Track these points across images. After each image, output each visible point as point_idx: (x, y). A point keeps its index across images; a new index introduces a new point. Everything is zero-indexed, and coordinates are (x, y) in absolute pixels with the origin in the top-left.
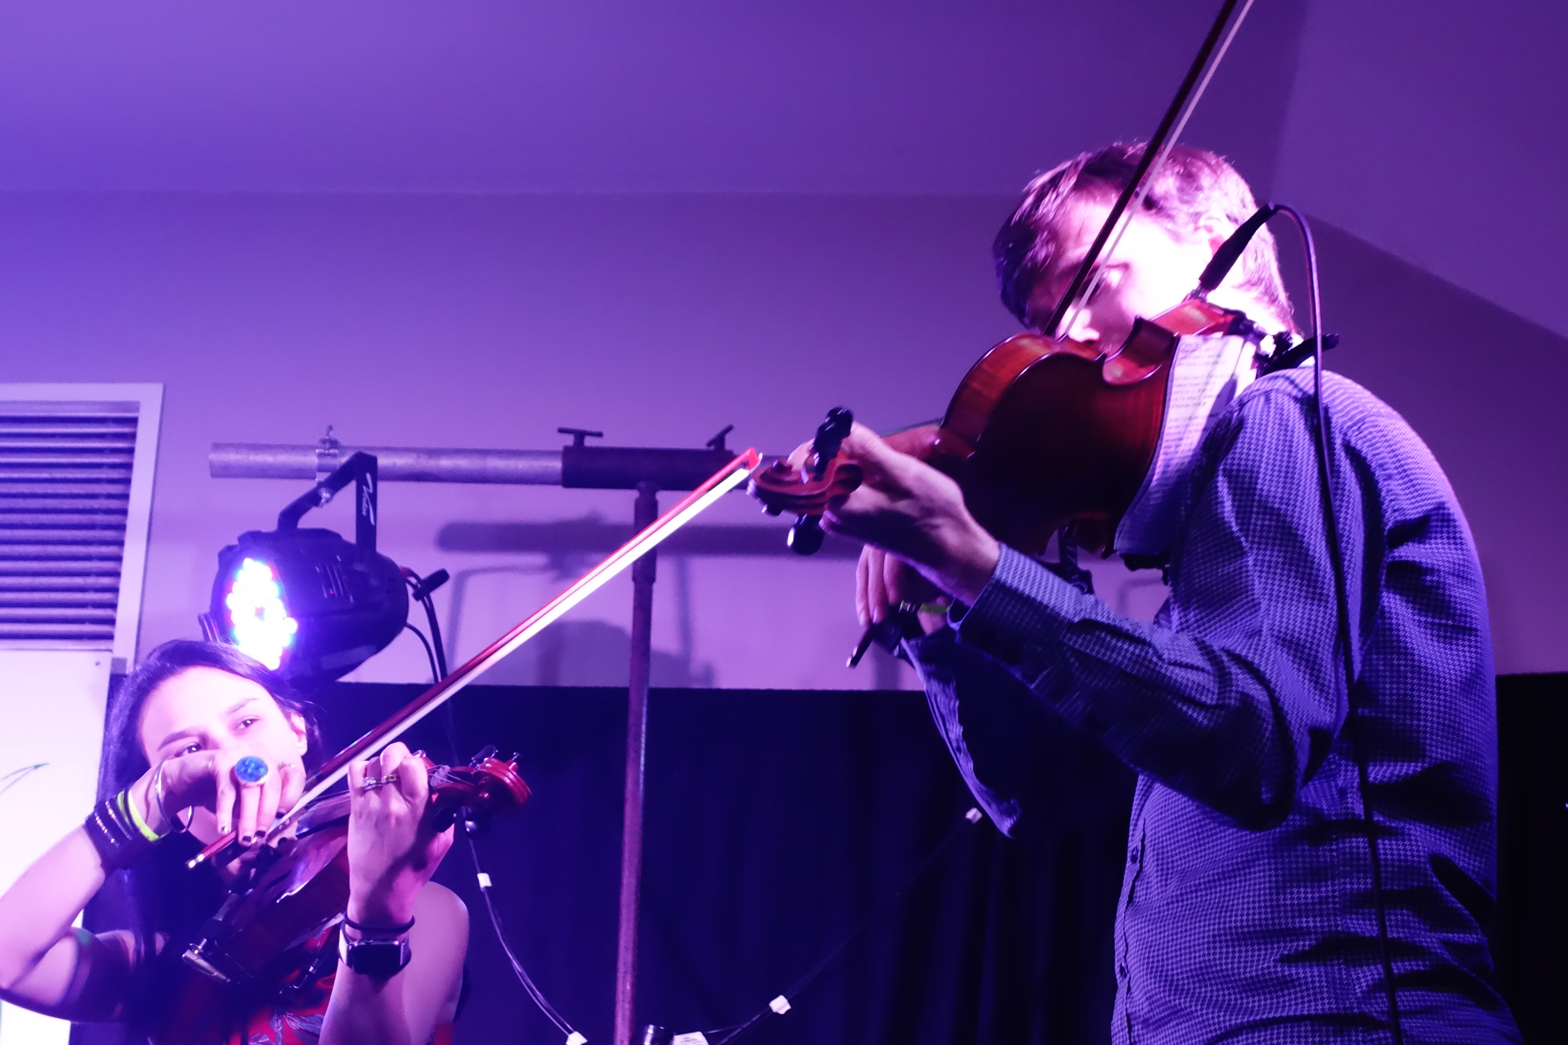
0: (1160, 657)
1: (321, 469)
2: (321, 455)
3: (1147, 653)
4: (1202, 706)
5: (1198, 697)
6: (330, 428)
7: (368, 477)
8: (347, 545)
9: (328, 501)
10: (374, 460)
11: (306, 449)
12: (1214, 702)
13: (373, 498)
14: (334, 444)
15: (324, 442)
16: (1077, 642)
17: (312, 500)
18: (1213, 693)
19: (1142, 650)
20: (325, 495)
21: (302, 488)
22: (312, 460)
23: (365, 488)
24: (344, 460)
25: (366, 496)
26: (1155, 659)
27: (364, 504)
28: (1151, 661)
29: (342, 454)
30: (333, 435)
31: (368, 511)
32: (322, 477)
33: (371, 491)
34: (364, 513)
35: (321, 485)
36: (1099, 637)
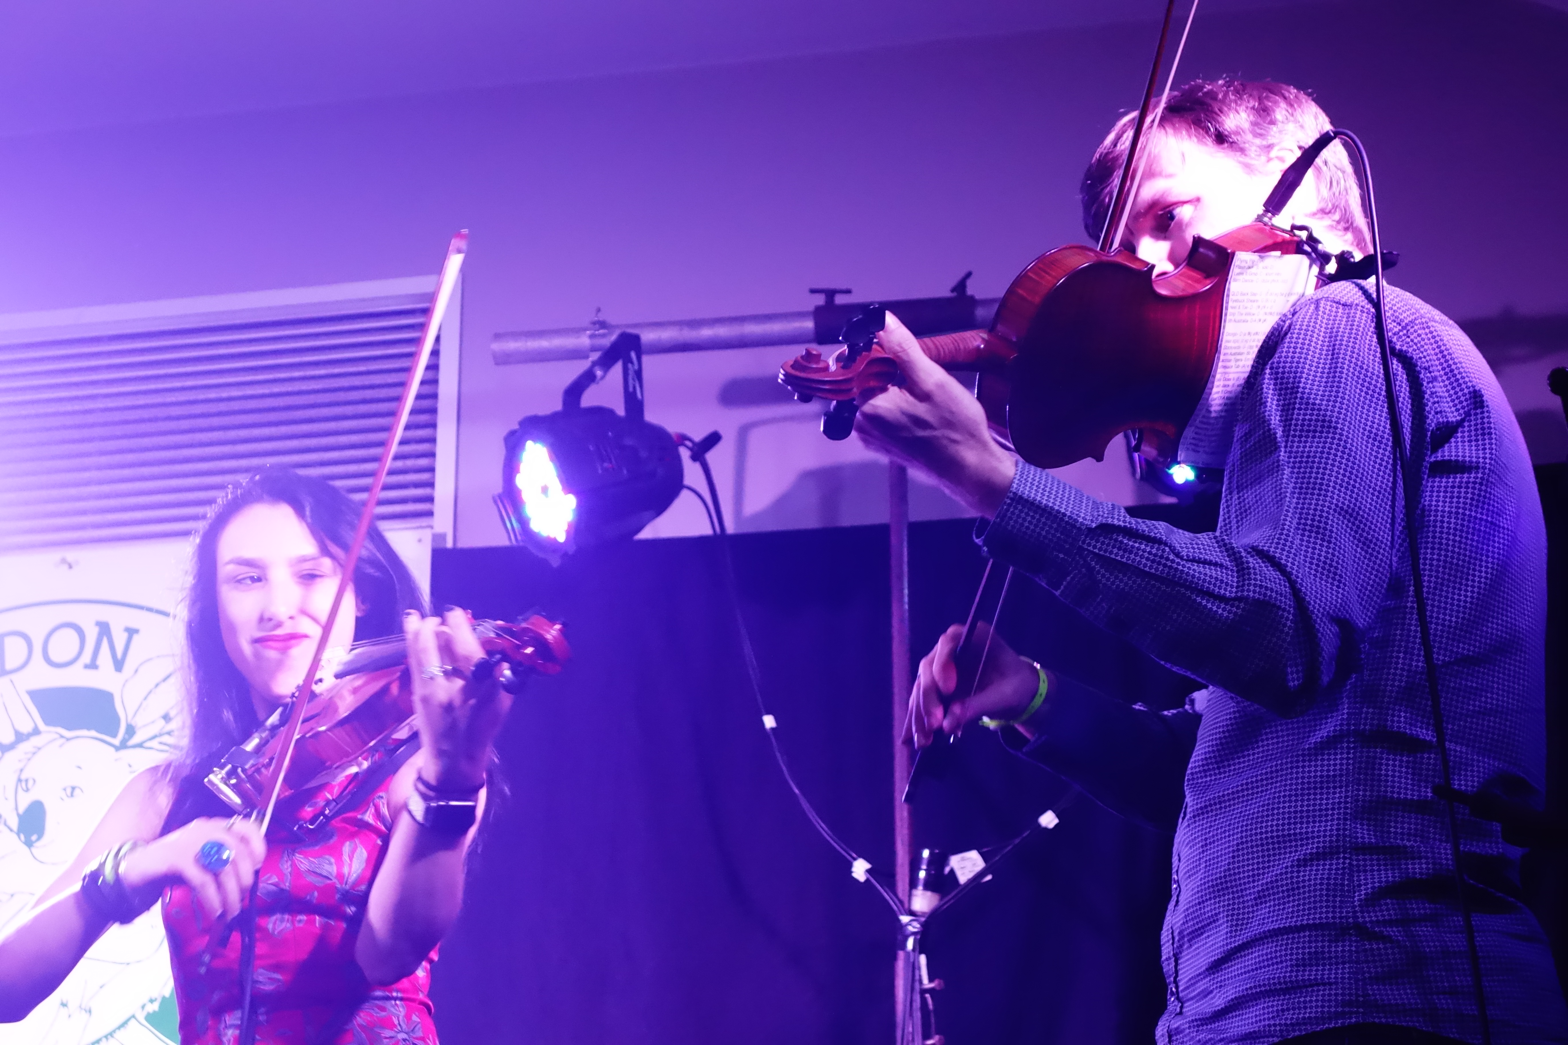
0: (1178, 555)
1: (593, 349)
2: (592, 337)
3: (1164, 551)
4: (1222, 599)
5: (1217, 590)
6: (599, 310)
7: (633, 355)
8: (619, 419)
9: (603, 378)
10: (637, 338)
11: (578, 331)
12: (1233, 595)
13: (639, 374)
14: (603, 325)
15: (594, 323)
16: (1095, 546)
17: (588, 378)
18: (1232, 586)
19: (1158, 549)
20: (599, 373)
21: (579, 367)
22: (584, 341)
23: (630, 365)
24: (613, 337)
25: (631, 373)
26: (1172, 557)
27: (631, 382)
28: (1167, 559)
29: (611, 334)
30: (601, 317)
31: (634, 388)
32: (595, 356)
33: (636, 367)
34: (631, 389)
35: (594, 364)
36: (1116, 540)
